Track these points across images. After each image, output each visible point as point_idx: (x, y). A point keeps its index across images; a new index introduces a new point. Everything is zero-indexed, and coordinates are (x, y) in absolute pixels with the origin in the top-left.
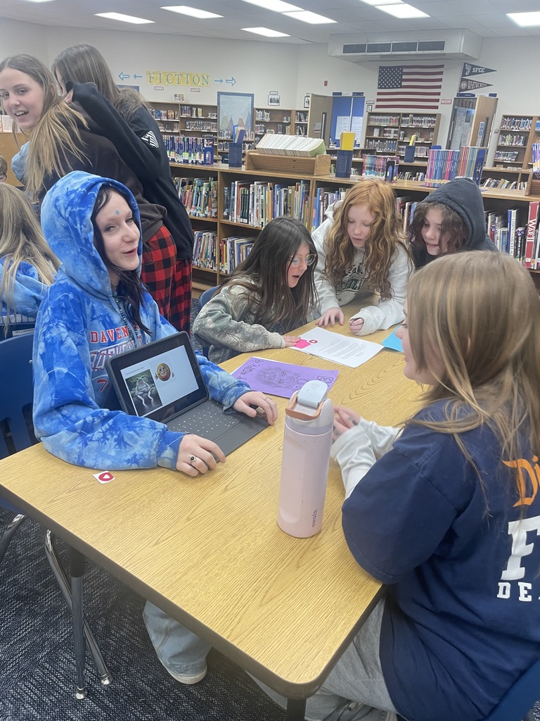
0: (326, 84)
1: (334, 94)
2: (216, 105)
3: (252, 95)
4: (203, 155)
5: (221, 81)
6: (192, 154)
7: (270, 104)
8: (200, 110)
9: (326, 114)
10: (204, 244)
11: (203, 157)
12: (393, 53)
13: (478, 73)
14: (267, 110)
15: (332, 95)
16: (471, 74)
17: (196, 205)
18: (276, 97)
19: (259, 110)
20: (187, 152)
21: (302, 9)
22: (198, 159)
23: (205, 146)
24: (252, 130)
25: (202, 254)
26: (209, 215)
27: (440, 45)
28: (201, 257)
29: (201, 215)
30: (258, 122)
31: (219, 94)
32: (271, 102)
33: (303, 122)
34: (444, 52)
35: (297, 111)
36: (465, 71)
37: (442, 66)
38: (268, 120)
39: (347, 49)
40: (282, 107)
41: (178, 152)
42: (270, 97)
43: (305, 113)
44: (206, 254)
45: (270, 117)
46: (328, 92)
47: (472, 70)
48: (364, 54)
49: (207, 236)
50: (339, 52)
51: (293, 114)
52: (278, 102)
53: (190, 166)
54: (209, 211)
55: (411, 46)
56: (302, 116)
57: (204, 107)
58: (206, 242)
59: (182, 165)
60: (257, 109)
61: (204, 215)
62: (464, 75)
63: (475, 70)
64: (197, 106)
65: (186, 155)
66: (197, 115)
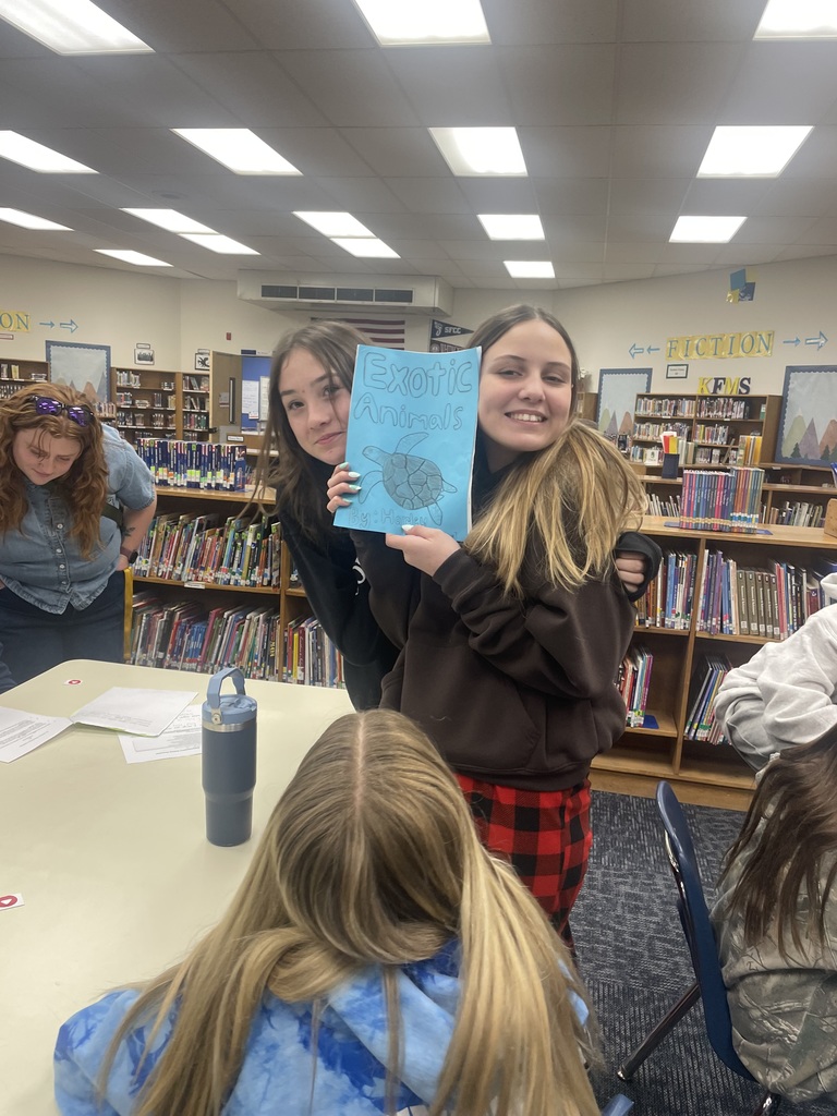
0: (229, 337)
1: (243, 352)
2: (44, 360)
3: (107, 349)
4: (232, 474)
5: (52, 325)
6: (209, 473)
7: (138, 361)
8: (15, 368)
9: (233, 380)
10: (247, 636)
11: (232, 478)
12: (339, 302)
13: (452, 334)
14: (135, 372)
15: (240, 354)
16: (443, 334)
17: (231, 565)
18: (146, 352)
19: (121, 370)
20: (197, 468)
21: (213, 231)
22: (221, 481)
23: (237, 458)
24: (110, 399)
25: (242, 653)
26: (259, 581)
27: (408, 296)
28: (240, 659)
29: (242, 582)
30: (120, 389)
31: (49, 344)
32: (139, 359)
33: (196, 390)
34: (412, 304)
35: (185, 375)
36: (434, 331)
37: (403, 323)
38: (136, 385)
39: (268, 291)
40: (158, 366)
41: (176, 469)
42: (138, 352)
43: (199, 378)
44: (251, 653)
45: (140, 382)
46: (234, 349)
47: (443, 330)
48: (295, 300)
49: (255, 619)
50: (256, 295)
51: (179, 379)
52: (152, 360)
53: (203, 493)
54: (259, 574)
55: (364, 294)
56: (194, 382)
57: (23, 364)
58: (252, 631)
59: (184, 492)
60: (118, 370)
61: (248, 582)
62: (433, 335)
63: (448, 330)
64: (10, 362)
65: (193, 475)
66: (10, 375)
